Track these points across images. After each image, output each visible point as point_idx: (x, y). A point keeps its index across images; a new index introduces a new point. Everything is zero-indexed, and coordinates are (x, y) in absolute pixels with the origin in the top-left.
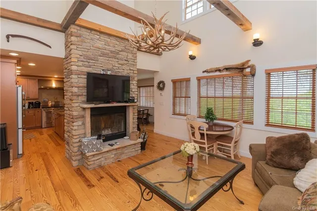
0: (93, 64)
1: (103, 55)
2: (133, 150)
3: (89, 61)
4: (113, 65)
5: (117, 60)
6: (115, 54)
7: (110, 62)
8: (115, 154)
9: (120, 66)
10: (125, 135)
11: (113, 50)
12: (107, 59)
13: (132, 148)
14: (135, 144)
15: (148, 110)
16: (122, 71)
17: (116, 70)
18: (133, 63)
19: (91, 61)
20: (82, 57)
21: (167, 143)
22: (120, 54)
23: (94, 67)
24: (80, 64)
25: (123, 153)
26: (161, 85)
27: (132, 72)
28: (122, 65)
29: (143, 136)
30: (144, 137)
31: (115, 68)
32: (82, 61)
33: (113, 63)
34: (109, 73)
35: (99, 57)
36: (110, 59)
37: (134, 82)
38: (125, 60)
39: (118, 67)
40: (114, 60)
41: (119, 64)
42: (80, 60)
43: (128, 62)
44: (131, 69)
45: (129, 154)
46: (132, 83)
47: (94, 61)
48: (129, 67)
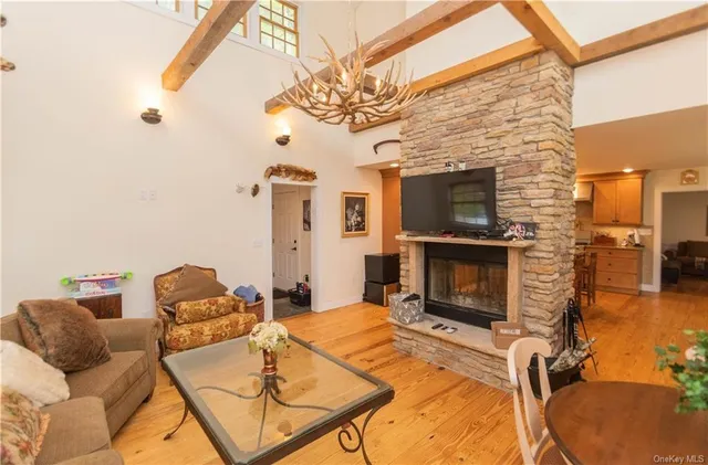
0: (431, 157)
1: (453, 130)
2: (489, 370)
3: (423, 153)
4: (474, 146)
5: (484, 131)
6: (476, 120)
7: (467, 141)
9: (495, 141)
11: (472, 111)
12: (459, 136)
13: (483, 361)
16: (498, 152)
17: (481, 156)
18: (538, 120)
19: (428, 153)
20: (415, 151)
22: (493, 112)
23: (433, 162)
24: (411, 163)
25: (458, 361)
27: (534, 146)
28: (499, 137)
31: (477, 151)
32: (414, 158)
33: (473, 141)
34: (463, 167)
35: (443, 139)
36: (464, 135)
37: (540, 178)
38: (509, 121)
39: (488, 147)
40: (476, 132)
41: (488, 138)
42: (411, 156)
43: (516, 124)
44: (529, 138)
45: (475, 371)
46: (532, 182)
47: (432, 152)
48: (521, 136)
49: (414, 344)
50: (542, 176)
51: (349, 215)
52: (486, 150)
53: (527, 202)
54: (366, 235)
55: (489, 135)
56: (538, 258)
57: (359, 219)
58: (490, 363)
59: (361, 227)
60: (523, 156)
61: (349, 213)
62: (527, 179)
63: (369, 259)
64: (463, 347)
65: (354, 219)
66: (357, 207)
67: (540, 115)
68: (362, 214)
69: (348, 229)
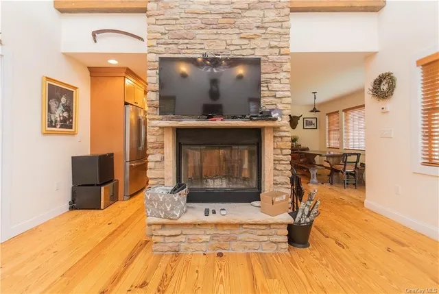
0: (185, 46)
2: (265, 238)
3: (176, 41)
4: (229, 42)
5: (237, 31)
7: (222, 37)
8: (213, 236)
9: (246, 41)
10: (256, 197)
12: (215, 31)
14: (269, 225)
15: (358, 155)
16: (249, 51)
17: (234, 52)
18: (279, 30)
19: (181, 41)
20: (166, 37)
21: (395, 247)
22: (245, 17)
23: (186, 51)
25: (235, 240)
26: (384, 87)
27: (277, 51)
28: (250, 39)
29: (307, 210)
30: (310, 212)
31: (232, 48)
32: (165, 44)
33: (227, 37)
35: (197, 32)
36: (219, 31)
37: (282, 75)
38: (258, 27)
39: (240, 45)
40: (230, 31)
41: (241, 38)
42: (161, 41)
43: (263, 31)
44: (273, 44)
45: (252, 244)
46: (276, 78)
47: (186, 41)
48: (267, 41)
49: (182, 238)
50: (284, 74)
51: (53, 108)
52: (238, 47)
53: (273, 93)
54: (74, 134)
55: (242, 35)
56: (281, 137)
57: (66, 114)
58: (267, 232)
59: (67, 123)
60: (270, 57)
61: (53, 104)
62: (273, 76)
63: (76, 161)
64: (241, 225)
65: (59, 114)
66: (63, 100)
67: (281, 27)
68: (68, 109)
69: (51, 124)
